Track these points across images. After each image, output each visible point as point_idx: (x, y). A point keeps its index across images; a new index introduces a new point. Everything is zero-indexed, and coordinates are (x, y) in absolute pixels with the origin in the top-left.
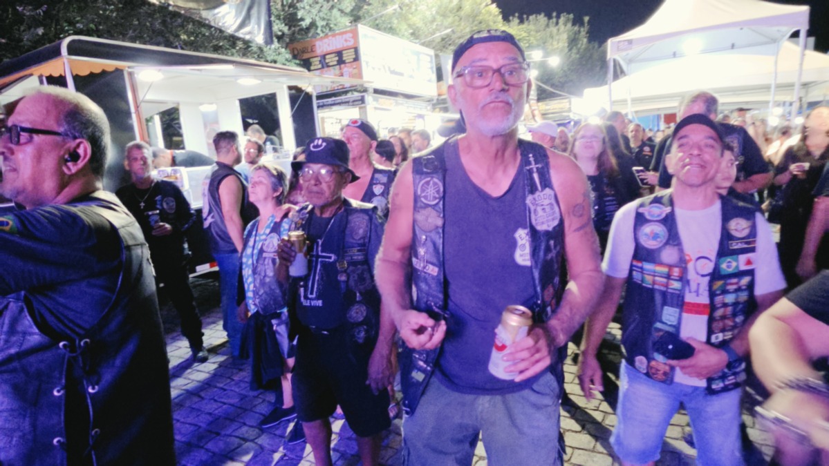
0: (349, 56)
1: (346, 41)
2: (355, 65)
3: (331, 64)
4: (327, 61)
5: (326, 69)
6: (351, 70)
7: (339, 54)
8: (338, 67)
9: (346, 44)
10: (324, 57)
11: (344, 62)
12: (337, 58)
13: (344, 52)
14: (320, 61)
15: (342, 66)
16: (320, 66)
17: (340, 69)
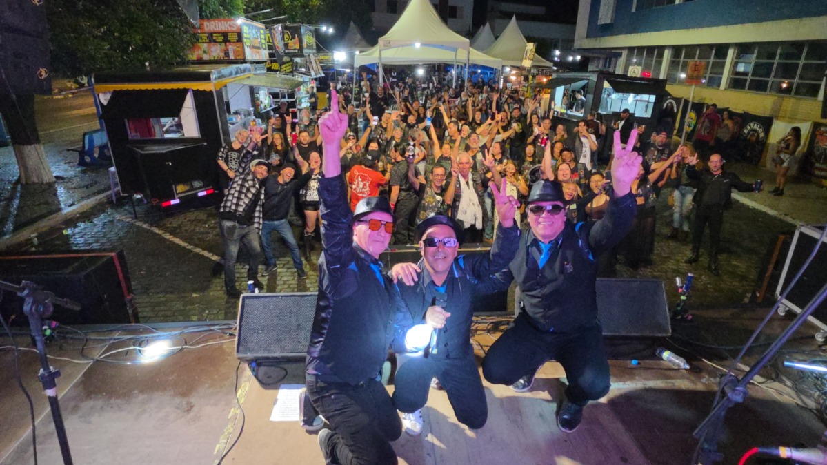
0: (233, 37)
1: (230, 26)
2: (238, 44)
3: (217, 40)
4: (214, 38)
5: (213, 43)
6: (235, 47)
7: (225, 34)
8: (224, 44)
9: (230, 29)
10: (210, 35)
11: (229, 41)
12: (223, 38)
13: (229, 34)
14: (208, 37)
15: (228, 44)
16: (208, 41)
17: (226, 45)
